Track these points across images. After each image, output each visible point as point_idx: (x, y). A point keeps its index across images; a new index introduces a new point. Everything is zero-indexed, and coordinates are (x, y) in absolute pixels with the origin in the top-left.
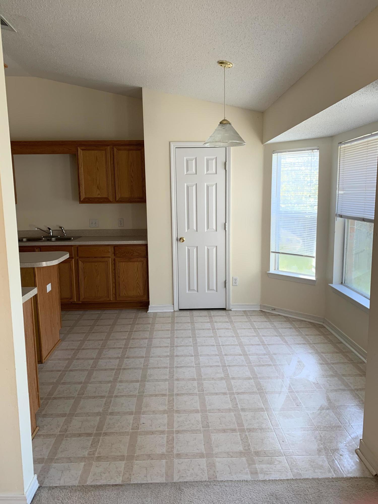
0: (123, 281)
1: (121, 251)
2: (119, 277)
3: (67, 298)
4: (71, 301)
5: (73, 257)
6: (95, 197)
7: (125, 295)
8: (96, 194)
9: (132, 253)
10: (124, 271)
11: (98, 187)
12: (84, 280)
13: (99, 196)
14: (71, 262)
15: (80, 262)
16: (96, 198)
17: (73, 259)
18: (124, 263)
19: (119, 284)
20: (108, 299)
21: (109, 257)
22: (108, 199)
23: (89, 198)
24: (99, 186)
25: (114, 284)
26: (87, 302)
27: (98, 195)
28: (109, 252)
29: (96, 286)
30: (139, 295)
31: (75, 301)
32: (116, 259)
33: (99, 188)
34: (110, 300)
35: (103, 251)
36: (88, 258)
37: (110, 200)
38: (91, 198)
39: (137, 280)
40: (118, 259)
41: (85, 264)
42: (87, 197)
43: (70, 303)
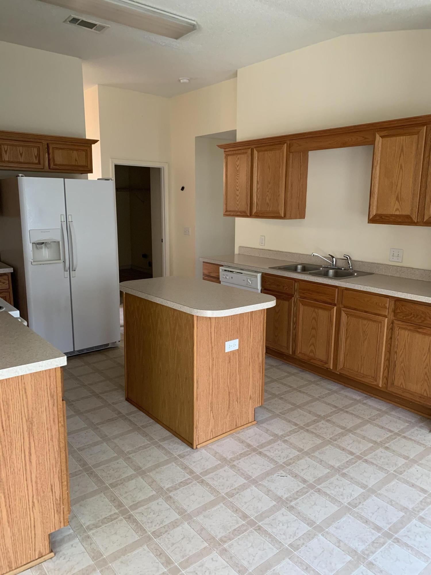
0: (402, 363)
1: (404, 310)
2: (396, 352)
3: (322, 361)
4: (326, 366)
5: (336, 304)
6: (391, 213)
7: (403, 386)
8: (394, 209)
9: (423, 319)
10: (405, 345)
11: (397, 198)
12: (346, 342)
13: (397, 213)
14: (332, 310)
15: (343, 314)
16: (392, 215)
17: (335, 308)
18: (407, 333)
19: (395, 366)
20: (375, 383)
21: (386, 316)
22: (411, 218)
23: (382, 214)
24: (399, 196)
25: (387, 361)
26: (346, 375)
27: (396, 210)
28: (386, 308)
29: (361, 356)
30: (426, 395)
31: (331, 368)
32: (396, 322)
33: (400, 200)
34: (378, 386)
35: (378, 304)
36: (355, 309)
37: (414, 219)
38: (384, 215)
39: (425, 368)
40: (400, 323)
41: (349, 318)
42: (379, 213)
43: (325, 368)
